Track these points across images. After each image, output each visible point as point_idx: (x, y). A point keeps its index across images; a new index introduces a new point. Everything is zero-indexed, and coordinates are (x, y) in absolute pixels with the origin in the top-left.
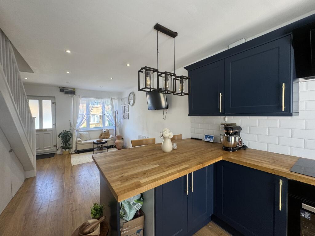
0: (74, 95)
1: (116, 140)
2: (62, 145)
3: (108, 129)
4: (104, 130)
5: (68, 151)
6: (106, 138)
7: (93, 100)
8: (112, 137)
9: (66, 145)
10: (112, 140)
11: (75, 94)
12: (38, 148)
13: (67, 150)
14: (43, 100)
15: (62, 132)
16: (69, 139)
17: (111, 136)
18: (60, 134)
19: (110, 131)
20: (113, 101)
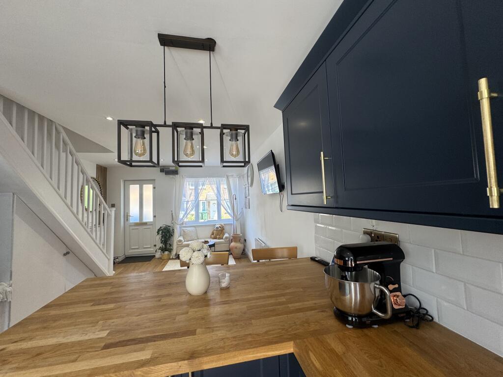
0: (177, 176)
1: (232, 242)
2: (161, 245)
3: (222, 224)
4: (217, 226)
5: (168, 254)
6: (219, 239)
7: (201, 180)
8: (226, 238)
9: (166, 246)
10: (227, 242)
11: (177, 174)
12: (137, 247)
13: (166, 253)
14: (144, 185)
15: (161, 227)
16: (170, 237)
17: (226, 235)
18: (159, 230)
19: (225, 227)
20: (231, 180)
